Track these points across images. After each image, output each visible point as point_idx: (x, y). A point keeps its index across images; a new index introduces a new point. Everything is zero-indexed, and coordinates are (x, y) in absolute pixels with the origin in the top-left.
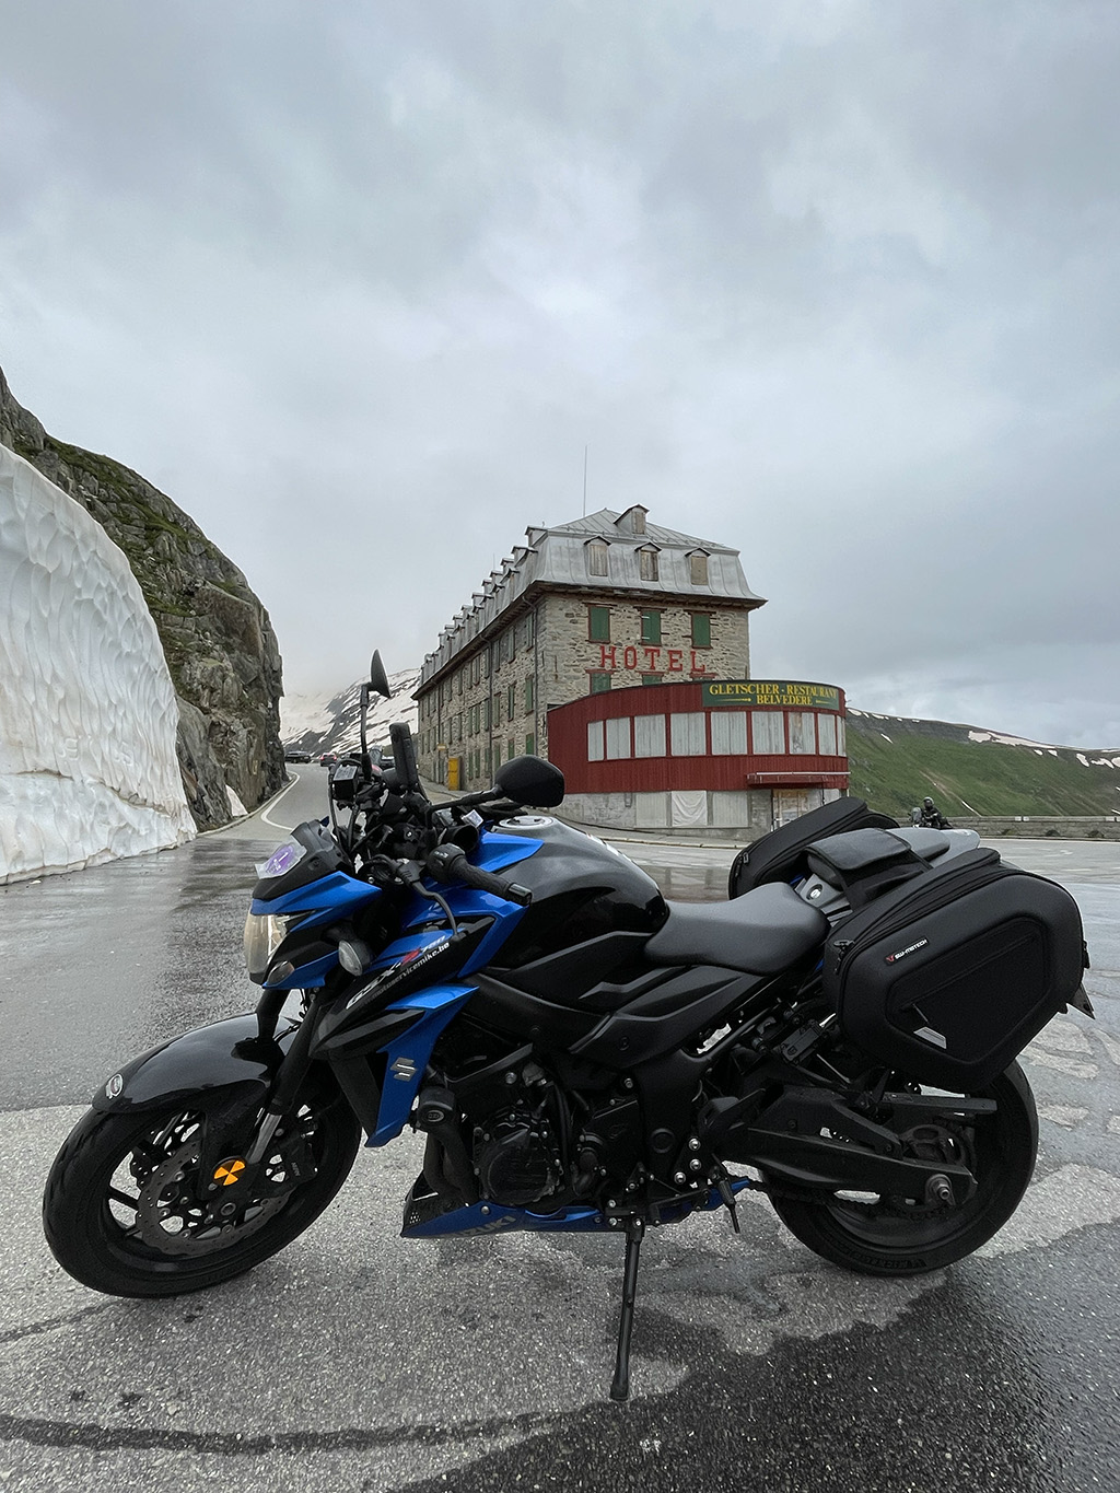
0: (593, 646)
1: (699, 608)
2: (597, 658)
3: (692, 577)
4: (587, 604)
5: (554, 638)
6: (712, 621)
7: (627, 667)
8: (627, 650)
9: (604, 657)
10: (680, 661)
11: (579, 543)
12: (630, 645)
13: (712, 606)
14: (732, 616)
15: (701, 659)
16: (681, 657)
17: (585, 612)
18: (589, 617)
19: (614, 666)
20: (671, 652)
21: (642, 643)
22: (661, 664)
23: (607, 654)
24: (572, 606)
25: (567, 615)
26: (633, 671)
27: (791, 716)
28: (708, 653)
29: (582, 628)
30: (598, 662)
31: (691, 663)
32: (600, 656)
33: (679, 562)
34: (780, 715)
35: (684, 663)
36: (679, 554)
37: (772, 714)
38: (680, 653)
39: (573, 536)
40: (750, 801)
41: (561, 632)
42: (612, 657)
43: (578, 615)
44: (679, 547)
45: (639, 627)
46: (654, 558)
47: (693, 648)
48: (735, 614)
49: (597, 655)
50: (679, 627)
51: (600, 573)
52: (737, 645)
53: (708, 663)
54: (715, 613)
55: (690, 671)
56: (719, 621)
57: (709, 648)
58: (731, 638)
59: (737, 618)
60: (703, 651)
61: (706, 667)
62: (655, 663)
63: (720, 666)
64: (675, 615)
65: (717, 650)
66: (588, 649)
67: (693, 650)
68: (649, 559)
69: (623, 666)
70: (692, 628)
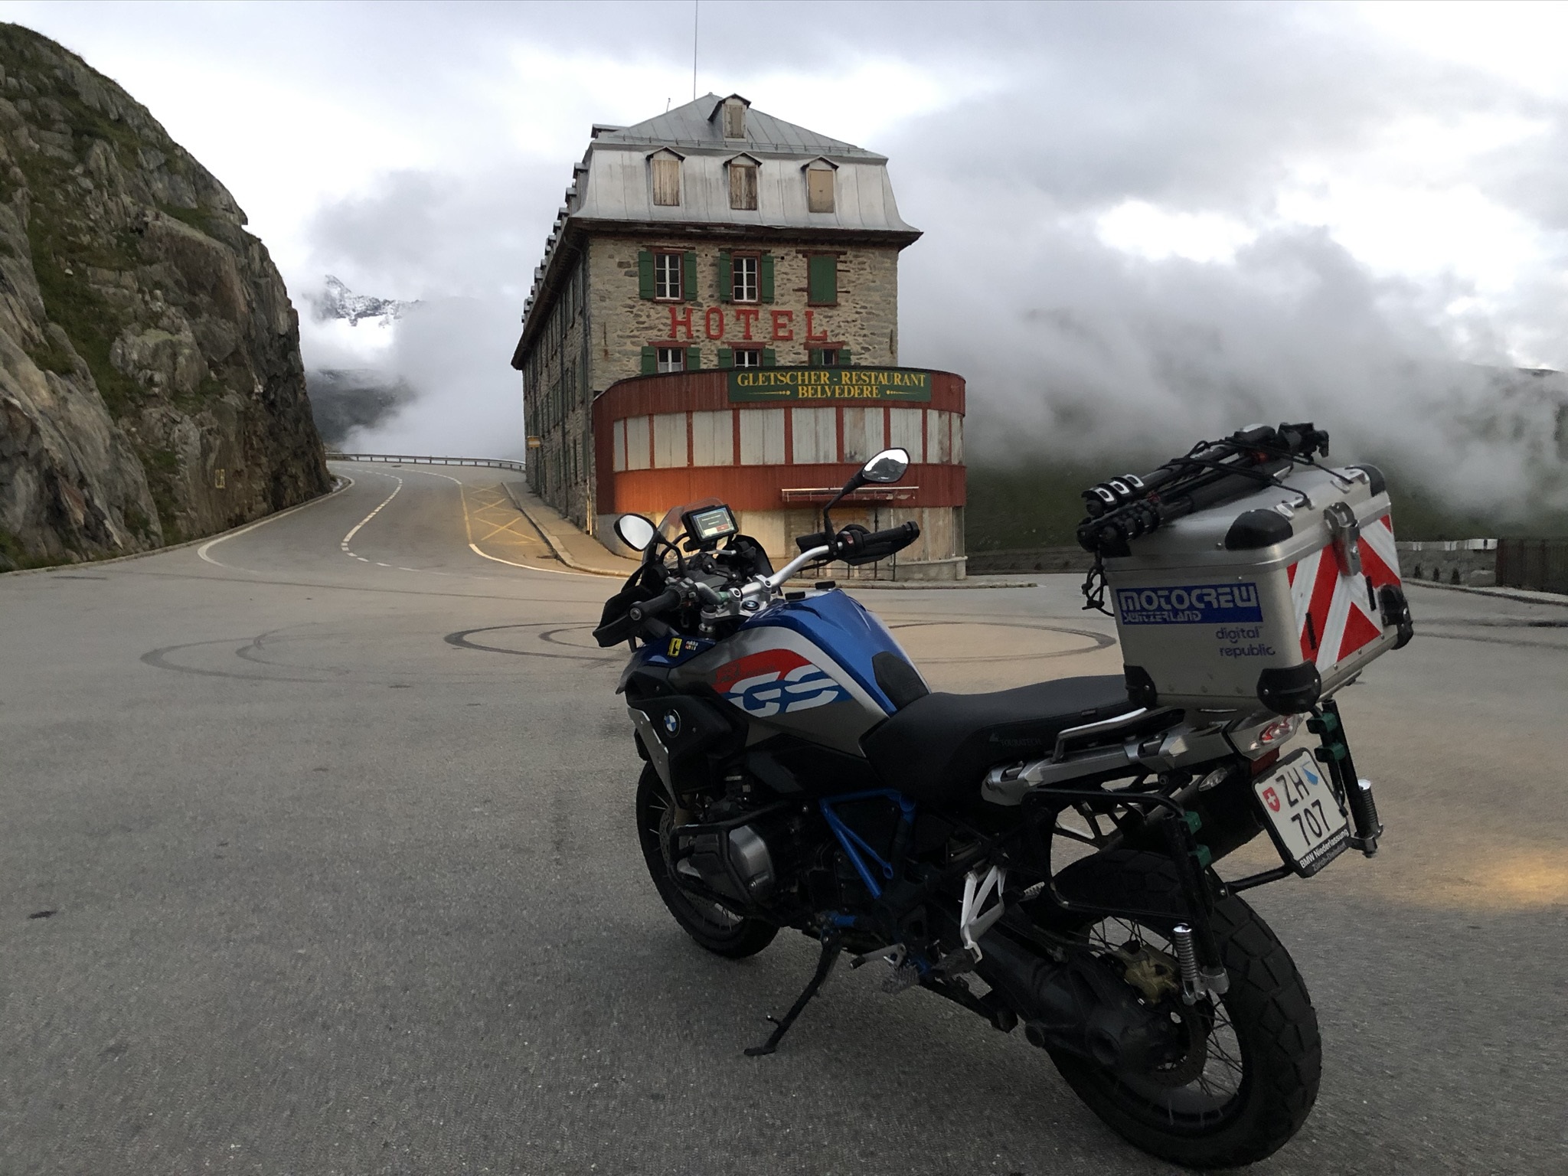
1: (821, 248)
2: (664, 324)
3: (809, 199)
4: (650, 249)
5: (603, 299)
6: (840, 266)
7: (710, 337)
8: (708, 313)
9: (675, 323)
10: (791, 326)
11: (639, 157)
12: (713, 305)
13: (841, 243)
14: (871, 257)
15: (821, 323)
16: (791, 320)
19: (689, 335)
20: (775, 315)
22: (760, 330)
23: (680, 317)
24: (629, 252)
25: (621, 265)
26: (718, 343)
27: (849, 415)
28: (833, 312)
30: (667, 331)
31: (806, 329)
32: (669, 322)
33: (791, 180)
34: (831, 413)
35: (795, 329)
36: (791, 168)
37: (821, 410)
38: (789, 314)
39: (630, 148)
40: (788, 525)
41: (611, 288)
42: (687, 323)
44: (790, 156)
46: (751, 176)
47: (809, 306)
48: (877, 253)
49: (665, 321)
50: (789, 277)
51: (669, 201)
52: (878, 299)
53: (833, 327)
54: (845, 253)
55: (804, 341)
56: (852, 265)
57: (834, 305)
58: (869, 289)
59: (880, 259)
60: (826, 309)
61: (828, 333)
62: (751, 330)
63: (853, 330)
64: (783, 258)
65: (846, 308)
66: (652, 312)
67: (808, 309)
68: (744, 177)
69: (703, 336)
70: (809, 278)
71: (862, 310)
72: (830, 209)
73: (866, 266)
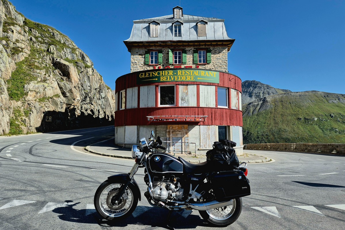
1: (201, 47)
3: (198, 33)
13: (208, 45)
24: (142, 51)
25: (140, 55)
28: (206, 66)
39: (144, 22)
44: (193, 21)
46: (180, 27)
48: (220, 48)
51: (155, 36)
52: (221, 62)
60: (203, 65)
64: (189, 51)
71: (216, 65)
73: (217, 52)
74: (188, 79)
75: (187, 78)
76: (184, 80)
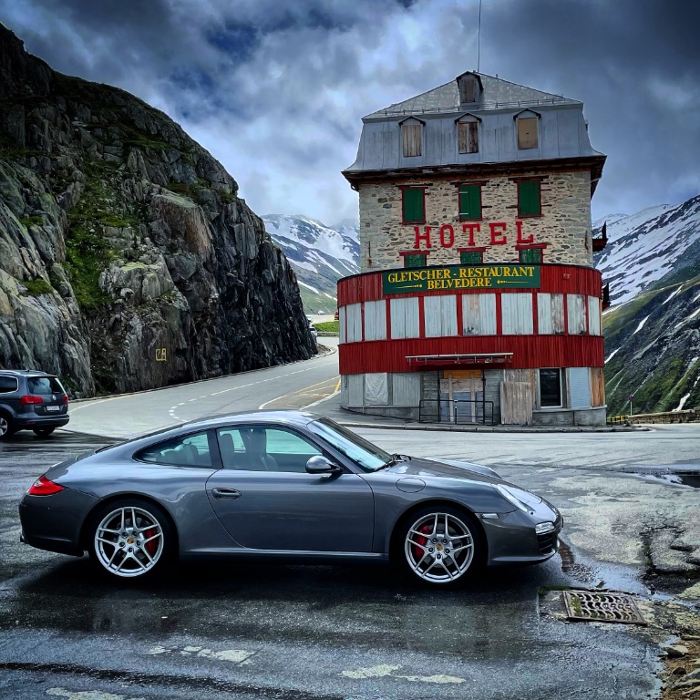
0: (407, 228)
1: (527, 175)
2: (411, 239)
3: (519, 140)
4: (400, 187)
5: (368, 225)
6: (543, 187)
7: (444, 246)
8: (442, 229)
9: (418, 238)
10: (504, 233)
11: (394, 125)
12: (446, 223)
13: (543, 170)
15: (529, 230)
16: (504, 229)
17: (399, 194)
18: (403, 200)
19: (429, 246)
20: (492, 226)
21: (461, 219)
22: (482, 238)
23: (422, 233)
24: (385, 191)
25: (380, 200)
26: (450, 249)
27: (466, 299)
28: (538, 221)
29: (396, 212)
30: (413, 243)
31: (516, 235)
32: (414, 237)
33: (506, 127)
34: (453, 298)
35: (509, 236)
36: (505, 119)
37: (445, 297)
38: (503, 225)
39: (390, 119)
40: (422, 382)
41: (374, 218)
42: (427, 237)
43: (392, 199)
44: (506, 111)
45: (456, 204)
47: (519, 218)
48: (573, 174)
49: (411, 237)
50: (504, 198)
51: (414, 153)
52: (575, 209)
53: (538, 233)
54: (547, 177)
55: (515, 244)
56: (553, 186)
57: (539, 215)
58: (567, 202)
59: (574, 179)
60: (533, 219)
61: (535, 237)
62: (475, 238)
63: (554, 234)
64: (498, 185)
65: (549, 217)
66: (402, 231)
67: (520, 220)
68: (468, 131)
69: (439, 246)
70: (518, 198)
71: (562, 218)
72: (535, 145)
73: (564, 185)
74: (480, 284)
75: (476, 282)
76: (472, 286)
